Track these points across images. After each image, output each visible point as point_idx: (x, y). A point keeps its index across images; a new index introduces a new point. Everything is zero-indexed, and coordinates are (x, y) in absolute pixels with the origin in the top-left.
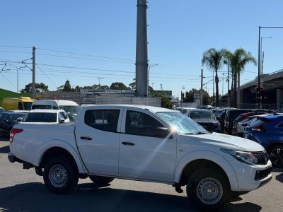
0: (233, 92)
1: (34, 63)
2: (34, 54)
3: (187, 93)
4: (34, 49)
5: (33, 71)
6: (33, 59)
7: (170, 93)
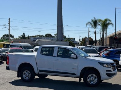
0: (103, 39)
1: (9, 26)
2: (9, 21)
3: (82, 39)
4: (9, 19)
5: (9, 29)
6: (9, 24)
7: (74, 39)
